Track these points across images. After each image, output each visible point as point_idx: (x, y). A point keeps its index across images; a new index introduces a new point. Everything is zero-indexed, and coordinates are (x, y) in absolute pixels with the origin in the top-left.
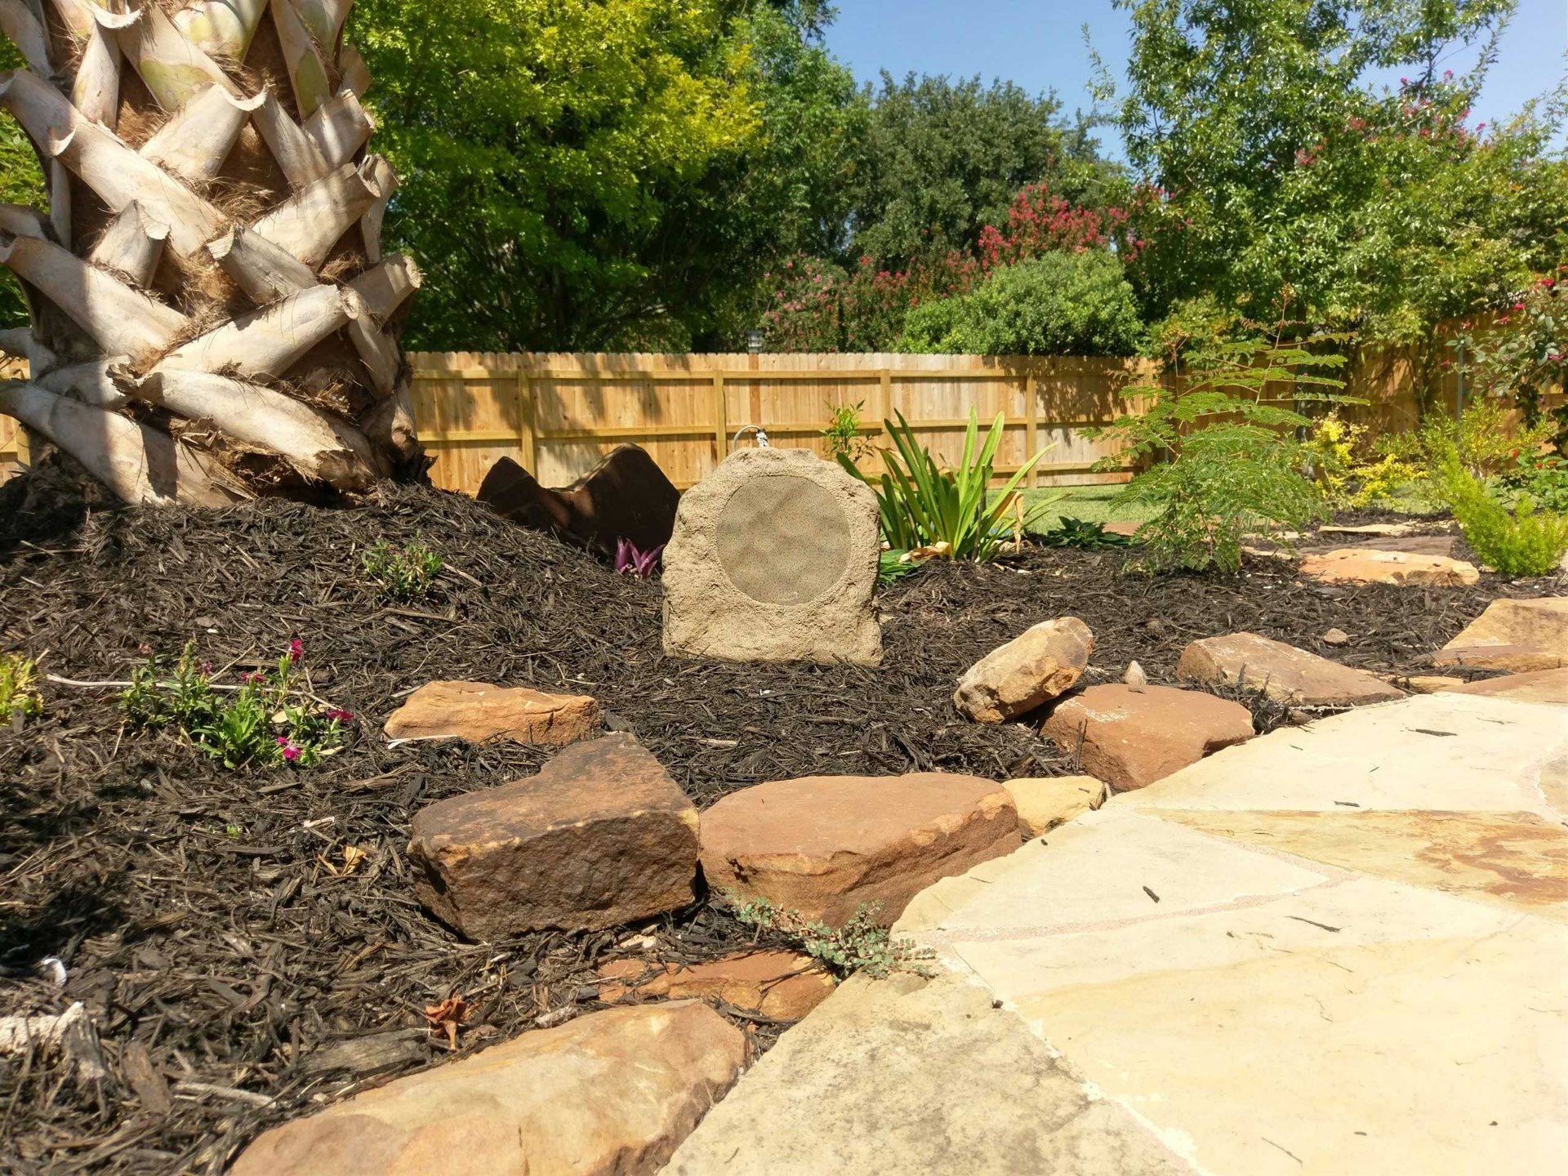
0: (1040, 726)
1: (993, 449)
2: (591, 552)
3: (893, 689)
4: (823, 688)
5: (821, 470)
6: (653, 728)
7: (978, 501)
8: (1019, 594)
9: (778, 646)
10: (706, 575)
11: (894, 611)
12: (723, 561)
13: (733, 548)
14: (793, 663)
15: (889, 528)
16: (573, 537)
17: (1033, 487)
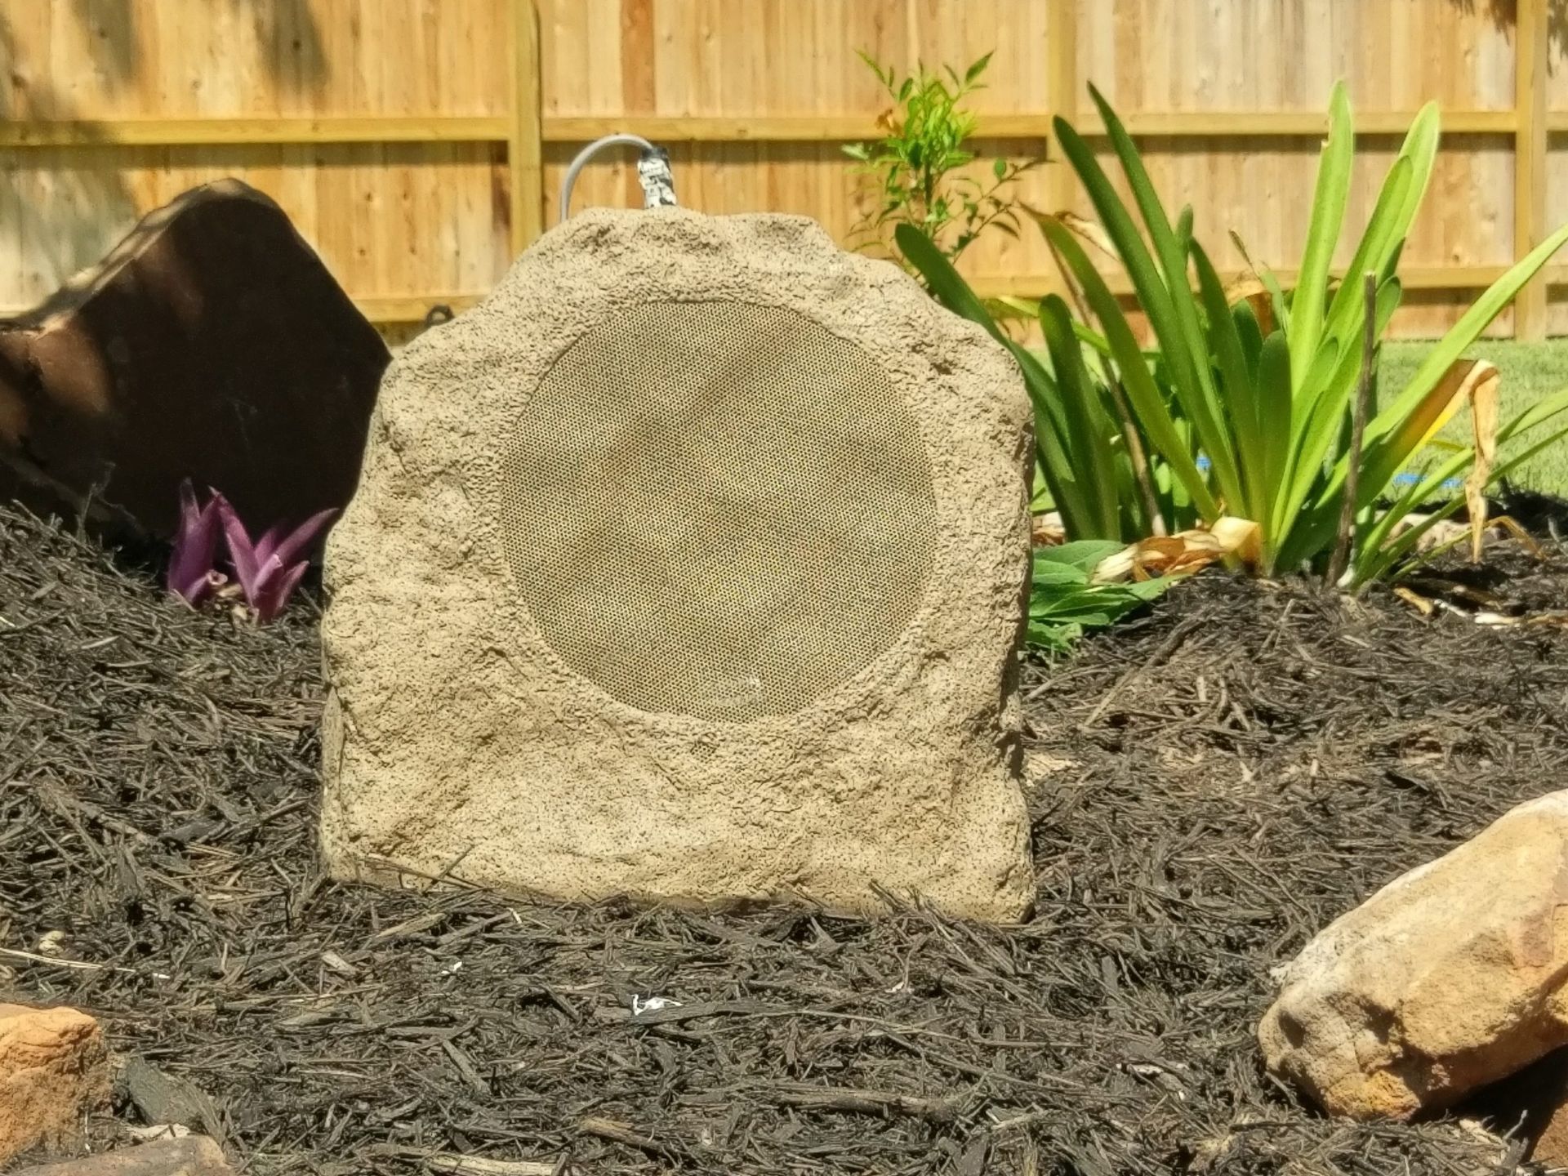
0: (1532, 1131)
1: (1403, 222)
2: (92, 529)
3: (1065, 1001)
4: (837, 994)
5: (844, 285)
6: (284, 1116)
7: (1351, 394)
8: (1481, 694)
9: (693, 854)
10: (467, 618)
11: (1073, 741)
12: (522, 576)
13: (554, 533)
14: (742, 909)
15: (1064, 471)
16: (36, 478)
17: (1535, 335)
